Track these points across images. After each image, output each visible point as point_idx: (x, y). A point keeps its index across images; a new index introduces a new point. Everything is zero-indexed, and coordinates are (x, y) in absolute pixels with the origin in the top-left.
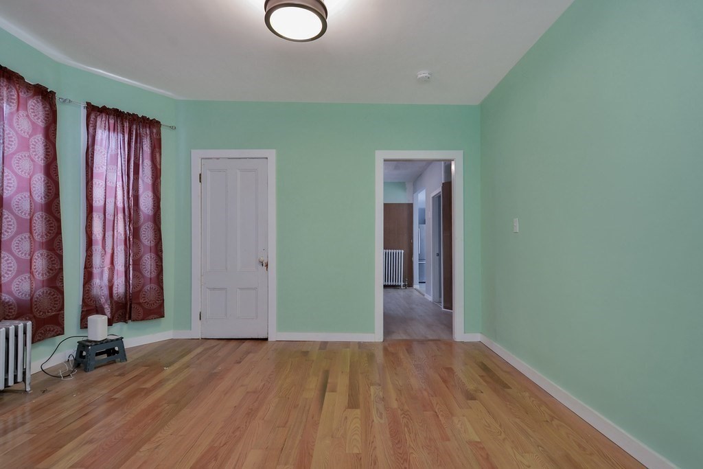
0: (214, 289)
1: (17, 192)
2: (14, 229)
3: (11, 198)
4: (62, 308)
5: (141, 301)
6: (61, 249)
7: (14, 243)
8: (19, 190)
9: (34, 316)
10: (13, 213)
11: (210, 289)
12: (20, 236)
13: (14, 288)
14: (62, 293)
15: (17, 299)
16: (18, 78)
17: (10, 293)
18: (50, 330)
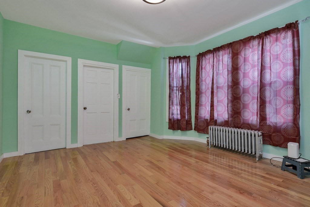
4: (297, 136)
13: (272, 120)
15: (273, 125)
16: (273, 30)
17: (271, 122)
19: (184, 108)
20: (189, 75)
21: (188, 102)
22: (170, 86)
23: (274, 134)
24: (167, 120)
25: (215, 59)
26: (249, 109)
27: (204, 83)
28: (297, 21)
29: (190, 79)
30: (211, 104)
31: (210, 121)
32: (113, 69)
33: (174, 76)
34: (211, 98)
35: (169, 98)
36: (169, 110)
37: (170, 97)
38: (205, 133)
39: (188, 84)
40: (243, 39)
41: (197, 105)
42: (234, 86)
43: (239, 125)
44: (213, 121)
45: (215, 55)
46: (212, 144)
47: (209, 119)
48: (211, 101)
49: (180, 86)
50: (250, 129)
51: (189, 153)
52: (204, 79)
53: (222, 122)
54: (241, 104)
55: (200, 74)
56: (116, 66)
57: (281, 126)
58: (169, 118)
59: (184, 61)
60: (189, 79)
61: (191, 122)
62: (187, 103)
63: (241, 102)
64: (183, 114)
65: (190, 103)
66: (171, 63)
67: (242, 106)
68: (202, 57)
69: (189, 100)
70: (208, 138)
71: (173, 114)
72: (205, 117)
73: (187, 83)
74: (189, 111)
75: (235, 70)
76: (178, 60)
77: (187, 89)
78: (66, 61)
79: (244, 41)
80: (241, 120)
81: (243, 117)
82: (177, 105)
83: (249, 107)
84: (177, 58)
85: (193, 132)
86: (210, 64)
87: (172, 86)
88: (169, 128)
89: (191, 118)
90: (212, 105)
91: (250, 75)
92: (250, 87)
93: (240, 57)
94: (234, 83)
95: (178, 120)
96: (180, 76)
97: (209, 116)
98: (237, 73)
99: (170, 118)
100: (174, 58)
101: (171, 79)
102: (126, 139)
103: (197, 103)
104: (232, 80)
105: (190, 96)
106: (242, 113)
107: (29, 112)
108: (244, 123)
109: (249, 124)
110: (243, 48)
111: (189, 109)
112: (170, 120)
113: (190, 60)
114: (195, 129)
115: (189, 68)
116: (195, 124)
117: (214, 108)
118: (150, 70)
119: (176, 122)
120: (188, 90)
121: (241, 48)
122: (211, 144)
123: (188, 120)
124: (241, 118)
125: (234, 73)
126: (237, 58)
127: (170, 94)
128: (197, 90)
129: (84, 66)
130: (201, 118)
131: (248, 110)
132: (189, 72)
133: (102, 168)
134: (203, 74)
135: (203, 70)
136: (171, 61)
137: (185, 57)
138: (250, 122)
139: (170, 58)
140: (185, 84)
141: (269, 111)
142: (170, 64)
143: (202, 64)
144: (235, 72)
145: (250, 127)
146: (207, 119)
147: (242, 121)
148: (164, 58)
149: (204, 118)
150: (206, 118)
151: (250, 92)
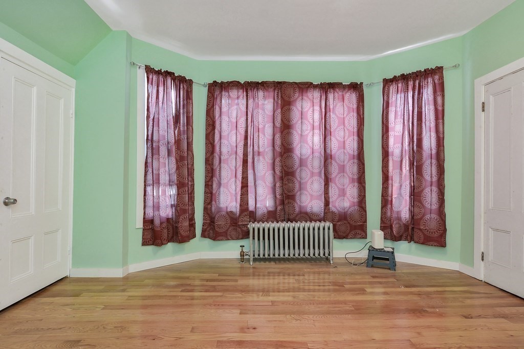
0: (497, 230)
1: (338, 150)
2: (337, 171)
3: (335, 154)
4: (365, 221)
5: (422, 227)
6: (365, 183)
7: (337, 179)
8: (339, 148)
9: (349, 223)
10: (336, 162)
11: (494, 230)
12: (339, 175)
13: (337, 205)
14: (366, 212)
15: (338, 211)
16: (338, 85)
17: (335, 207)
18: (359, 234)
21: (189, 178)
23: (339, 223)
24: (140, 224)
25: (250, 101)
26: (307, 191)
27: (224, 141)
28: (362, 83)
30: (242, 182)
31: (240, 215)
34: (243, 173)
35: (145, 168)
36: (145, 199)
38: (228, 239)
39: (191, 139)
40: (300, 83)
41: (208, 185)
42: (285, 153)
43: (292, 217)
44: (246, 213)
45: (250, 94)
46: (257, 256)
47: (237, 211)
48: (243, 178)
50: (309, 219)
53: (264, 215)
54: (296, 182)
57: (347, 211)
58: (144, 218)
61: (193, 222)
63: (297, 179)
64: (181, 206)
65: (193, 180)
67: (297, 185)
68: (221, 92)
69: (190, 174)
70: (242, 246)
72: (227, 207)
75: (285, 128)
76: (168, 80)
77: (188, 150)
79: (302, 86)
80: (295, 207)
81: (299, 203)
83: (307, 188)
84: (166, 75)
87: (156, 138)
88: (145, 243)
90: (244, 185)
91: (309, 138)
92: (309, 157)
93: (294, 108)
94: (284, 149)
95: (168, 221)
97: (238, 206)
98: (289, 134)
99: (147, 217)
103: (208, 181)
104: (282, 143)
105: (193, 164)
106: (297, 198)
108: (301, 212)
109: (306, 213)
110: (299, 97)
111: (191, 193)
112: (146, 222)
113: (192, 89)
114: (203, 235)
115: (191, 106)
116: (204, 224)
117: (247, 191)
120: (190, 153)
121: (297, 95)
123: (190, 217)
124: (296, 205)
125: (284, 133)
126: (289, 110)
128: (209, 155)
130: (219, 210)
131: (305, 192)
134: (224, 125)
135: (226, 118)
138: (308, 210)
141: (333, 192)
143: (221, 105)
144: (286, 131)
145: (308, 217)
147: (297, 209)
149: (225, 210)
150: (229, 210)
151: (309, 165)
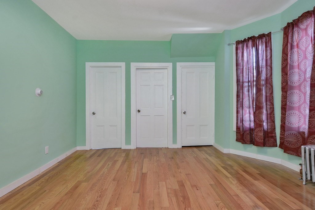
19: (261, 113)
20: (269, 62)
21: (268, 103)
22: (238, 81)
24: (235, 129)
27: (296, 70)
29: (271, 68)
30: (310, 106)
31: (308, 137)
32: (167, 69)
33: (245, 68)
35: (237, 98)
37: (238, 96)
38: (299, 156)
39: (269, 75)
44: (314, 136)
46: (309, 178)
47: (306, 132)
49: (254, 80)
51: (252, 185)
52: (296, 64)
55: (289, 56)
56: (170, 65)
58: (237, 126)
59: (260, 42)
60: (269, 68)
61: (273, 135)
62: (266, 104)
64: (258, 122)
65: (272, 104)
66: (239, 49)
68: (293, 29)
69: (270, 100)
70: (301, 165)
71: (242, 121)
72: (299, 128)
73: (266, 75)
74: (271, 117)
76: (250, 43)
77: (266, 83)
78: (121, 67)
82: (249, 108)
84: (248, 41)
85: (277, 150)
86: (309, 36)
87: (241, 80)
88: (237, 140)
89: (275, 128)
90: (312, 108)
95: (251, 130)
96: (254, 66)
97: (307, 127)
100: (245, 40)
101: (239, 71)
102: (182, 146)
103: (284, 105)
105: (272, 93)
107: (94, 114)
111: (270, 114)
112: (238, 128)
113: (271, 39)
114: (281, 146)
115: (269, 51)
116: (281, 138)
118: (214, 64)
119: (248, 132)
120: (268, 85)
122: (307, 178)
123: (269, 131)
127: (238, 92)
128: (284, 84)
129: (137, 69)
130: (291, 129)
132: (269, 57)
133: (126, 178)
134: (295, 57)
135: (295, 50)
136: (239, 46)
137: (261, 36)
139: (238, 43)
140: (263, 76)
142: (239, 51)
143: (292, 40)
146: (304, 133)
148: (229, 45)
149: (297, 130)
150: (301, 130)
